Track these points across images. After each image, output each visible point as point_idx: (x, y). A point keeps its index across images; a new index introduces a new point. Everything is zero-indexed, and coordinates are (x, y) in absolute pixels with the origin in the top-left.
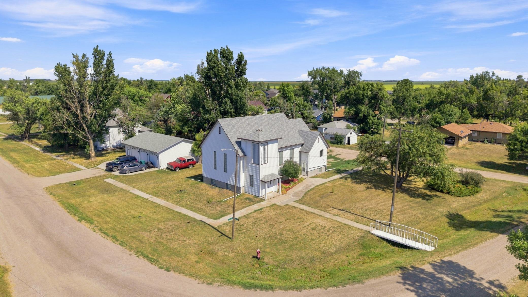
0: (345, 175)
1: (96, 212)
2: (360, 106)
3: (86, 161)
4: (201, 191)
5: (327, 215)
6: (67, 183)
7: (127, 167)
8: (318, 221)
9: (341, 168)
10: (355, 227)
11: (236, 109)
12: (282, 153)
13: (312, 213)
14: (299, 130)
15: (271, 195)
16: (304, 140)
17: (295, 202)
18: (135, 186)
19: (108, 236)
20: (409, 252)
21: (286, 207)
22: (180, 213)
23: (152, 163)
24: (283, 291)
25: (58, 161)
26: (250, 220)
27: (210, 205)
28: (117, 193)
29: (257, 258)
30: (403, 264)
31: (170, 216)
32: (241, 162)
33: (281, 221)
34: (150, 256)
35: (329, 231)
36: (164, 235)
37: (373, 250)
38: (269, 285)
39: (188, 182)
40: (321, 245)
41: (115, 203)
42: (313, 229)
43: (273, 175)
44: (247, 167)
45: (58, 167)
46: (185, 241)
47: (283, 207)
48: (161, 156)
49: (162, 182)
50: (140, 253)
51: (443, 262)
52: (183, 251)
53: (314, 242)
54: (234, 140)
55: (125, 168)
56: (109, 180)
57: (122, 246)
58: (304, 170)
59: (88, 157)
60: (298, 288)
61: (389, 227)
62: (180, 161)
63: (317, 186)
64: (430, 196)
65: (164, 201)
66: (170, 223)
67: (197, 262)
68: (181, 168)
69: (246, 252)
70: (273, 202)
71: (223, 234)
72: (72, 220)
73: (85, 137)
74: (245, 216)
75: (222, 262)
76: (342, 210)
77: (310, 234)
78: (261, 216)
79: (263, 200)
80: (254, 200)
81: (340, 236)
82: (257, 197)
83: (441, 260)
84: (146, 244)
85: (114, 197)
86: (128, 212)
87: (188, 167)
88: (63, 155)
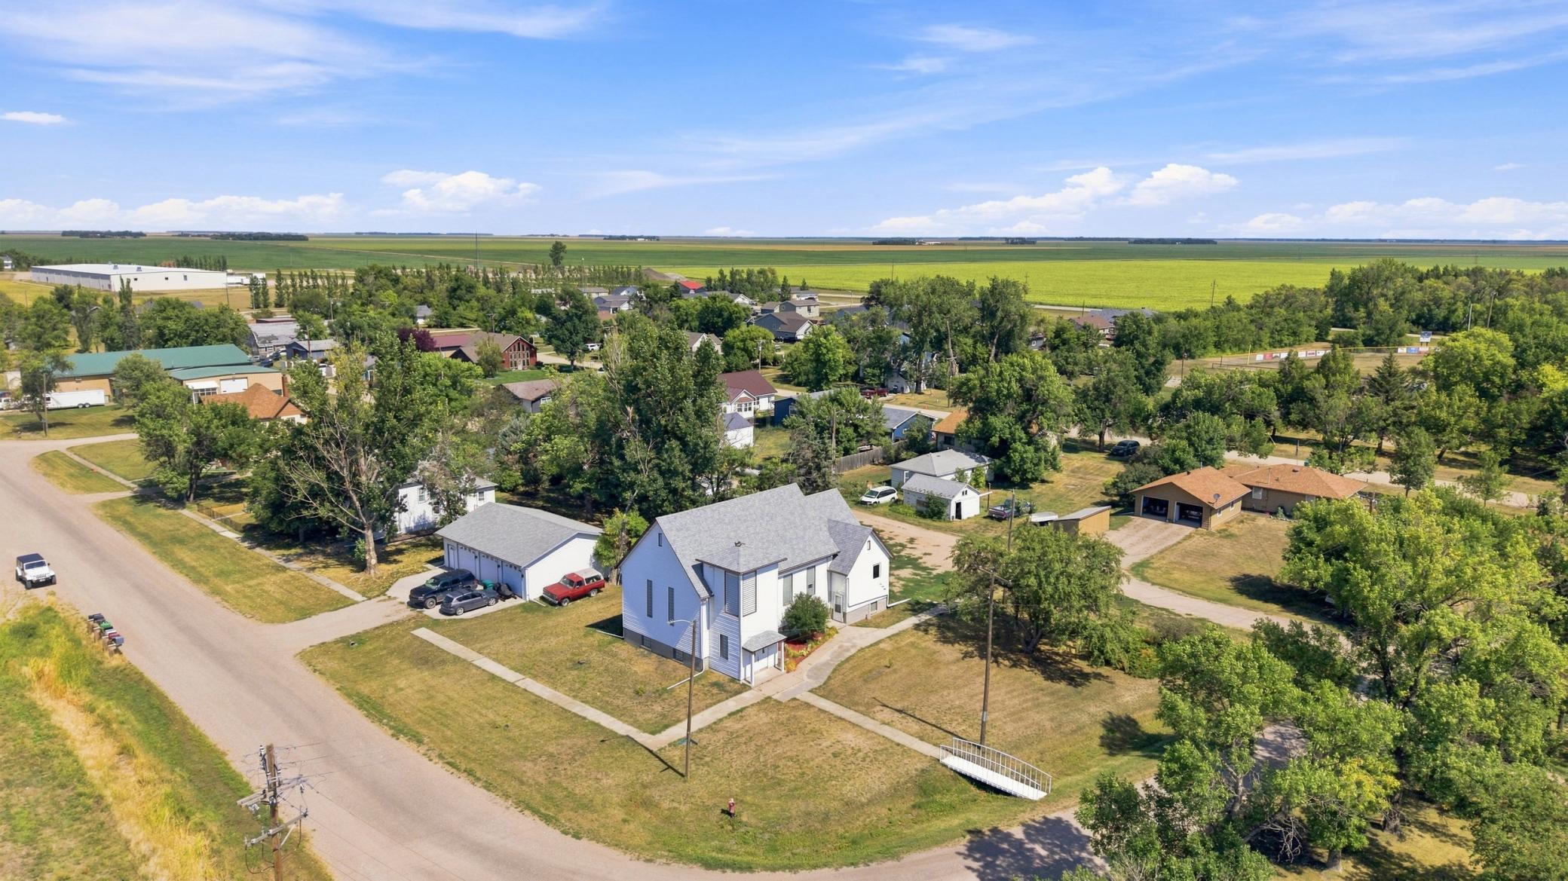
0: (928, 617)
1: (419, 714)
2: (992, 419)
3: (357, 575)
4: (621, 664)
5: (869, 724)
6: (336, 642)
7: (459, 600)
8: (850, 738)
9: (921, 598)
10: (915, 751)
11: (695, 465)
12: (789, 578)
13: (840, 718)
14: (829, 520)
15: (763, 675)
16: (838, 544)
17: (811, 691)
18: (483, 648)
19: (458, 769)
20: (999, 801)
21: (791, 705)
22: (584, 718)
23: (510, 588)
24: (769, 873)
25: (292, 573)
26: (721, 735)
27: (642, 700)
28: (449, 668)
29: (730, 814)
30: (978, 826)
31: (566, 726)
32: (704, 608)
33: (777, 738)
34: (542, 810)
35: (864, 760)
36: (561, 768)
37: (938, 797)
38: (748, 863)
39: (592, 639)
40: (845, 790)
41: (450, 694)
42: (835, 755)
43: (768, 634)
44: (714, 619)
45: (300, 593)
46: (600, 780)
47: (786, 706)
48: (530, 573)
49: (537, 639)
50: (525, 805)
51: (1046, 820)
52: (598, 799)
53: (834, 782)
54: (688, 563)
55: (455, 602)
56: (423, 633)
57: (489, 790)
58: (838, 609)
59: (361, 566)
60: (793, 868)
61: (979, 749)
62: (571, 582)
63: (862, 649)
64: (1086, 676)
65: (549, 689)
66: (569, 742)
67: (625, 821)
68: (573, 598)
69: (710, 803)
70: (768, 691)
71: (669, 767)
72: (379, 734)
73: (354, 523)
74: (709, 726)
75: (667, 820)
76: (900, 711)
77: (828, 767)
78: (740, 726)
79: (745, 687)
80: (728, 688)
81: (883, 770)
82: (734, 680)
83: (1044, 817)
84: (531, 786)
85: (444, 678)
86: (481, 715)
87: (589, 596)
88: (301, 555)
